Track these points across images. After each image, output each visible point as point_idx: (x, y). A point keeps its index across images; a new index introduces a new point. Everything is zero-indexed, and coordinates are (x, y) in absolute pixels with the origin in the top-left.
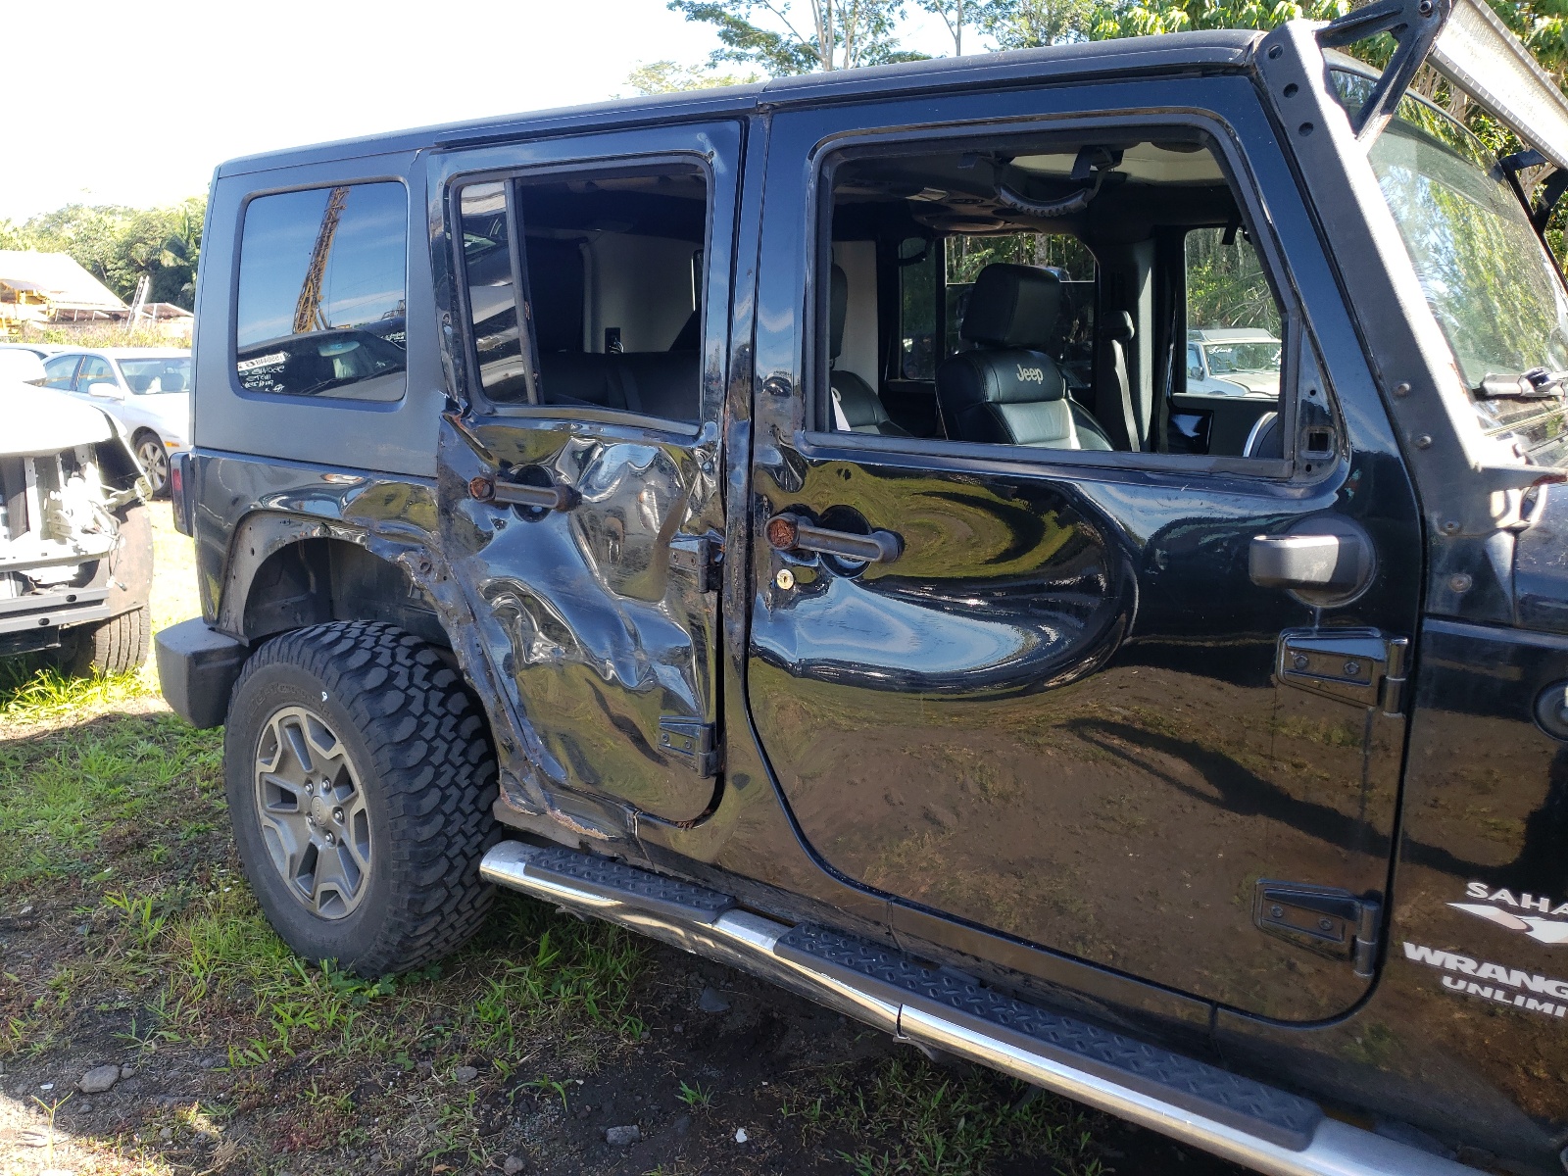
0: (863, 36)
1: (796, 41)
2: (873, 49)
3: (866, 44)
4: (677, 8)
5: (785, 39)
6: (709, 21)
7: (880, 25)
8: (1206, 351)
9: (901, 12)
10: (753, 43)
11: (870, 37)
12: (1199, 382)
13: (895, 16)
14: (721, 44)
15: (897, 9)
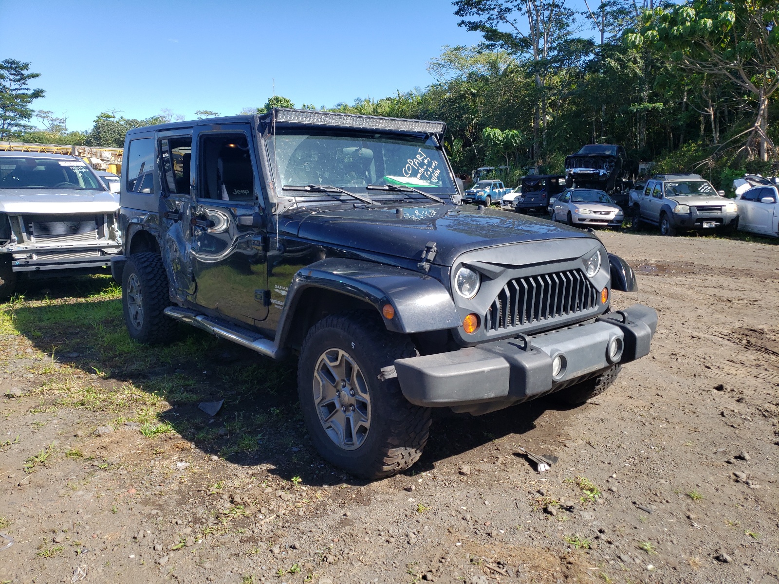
0: (554, 31)
1: (520, 36)
2: (559, 37)
3: (555, 35)
4: (463, 25)
5: (514, 36)
6: (478, 31)
7: (562, 26)
8: (665, 185)
9: (573, 19)
10: (500, 39)
11: (557, 32)
12: (660, 200)
13: (570, 21)
14: (484, 40)
15: (571, 18)
